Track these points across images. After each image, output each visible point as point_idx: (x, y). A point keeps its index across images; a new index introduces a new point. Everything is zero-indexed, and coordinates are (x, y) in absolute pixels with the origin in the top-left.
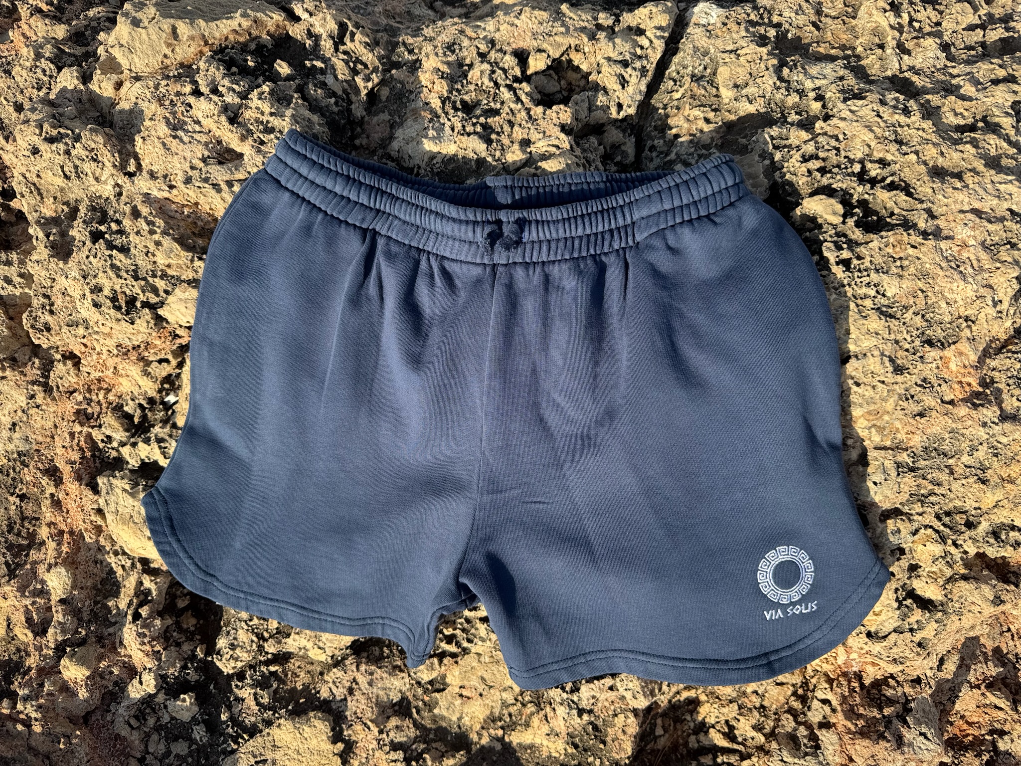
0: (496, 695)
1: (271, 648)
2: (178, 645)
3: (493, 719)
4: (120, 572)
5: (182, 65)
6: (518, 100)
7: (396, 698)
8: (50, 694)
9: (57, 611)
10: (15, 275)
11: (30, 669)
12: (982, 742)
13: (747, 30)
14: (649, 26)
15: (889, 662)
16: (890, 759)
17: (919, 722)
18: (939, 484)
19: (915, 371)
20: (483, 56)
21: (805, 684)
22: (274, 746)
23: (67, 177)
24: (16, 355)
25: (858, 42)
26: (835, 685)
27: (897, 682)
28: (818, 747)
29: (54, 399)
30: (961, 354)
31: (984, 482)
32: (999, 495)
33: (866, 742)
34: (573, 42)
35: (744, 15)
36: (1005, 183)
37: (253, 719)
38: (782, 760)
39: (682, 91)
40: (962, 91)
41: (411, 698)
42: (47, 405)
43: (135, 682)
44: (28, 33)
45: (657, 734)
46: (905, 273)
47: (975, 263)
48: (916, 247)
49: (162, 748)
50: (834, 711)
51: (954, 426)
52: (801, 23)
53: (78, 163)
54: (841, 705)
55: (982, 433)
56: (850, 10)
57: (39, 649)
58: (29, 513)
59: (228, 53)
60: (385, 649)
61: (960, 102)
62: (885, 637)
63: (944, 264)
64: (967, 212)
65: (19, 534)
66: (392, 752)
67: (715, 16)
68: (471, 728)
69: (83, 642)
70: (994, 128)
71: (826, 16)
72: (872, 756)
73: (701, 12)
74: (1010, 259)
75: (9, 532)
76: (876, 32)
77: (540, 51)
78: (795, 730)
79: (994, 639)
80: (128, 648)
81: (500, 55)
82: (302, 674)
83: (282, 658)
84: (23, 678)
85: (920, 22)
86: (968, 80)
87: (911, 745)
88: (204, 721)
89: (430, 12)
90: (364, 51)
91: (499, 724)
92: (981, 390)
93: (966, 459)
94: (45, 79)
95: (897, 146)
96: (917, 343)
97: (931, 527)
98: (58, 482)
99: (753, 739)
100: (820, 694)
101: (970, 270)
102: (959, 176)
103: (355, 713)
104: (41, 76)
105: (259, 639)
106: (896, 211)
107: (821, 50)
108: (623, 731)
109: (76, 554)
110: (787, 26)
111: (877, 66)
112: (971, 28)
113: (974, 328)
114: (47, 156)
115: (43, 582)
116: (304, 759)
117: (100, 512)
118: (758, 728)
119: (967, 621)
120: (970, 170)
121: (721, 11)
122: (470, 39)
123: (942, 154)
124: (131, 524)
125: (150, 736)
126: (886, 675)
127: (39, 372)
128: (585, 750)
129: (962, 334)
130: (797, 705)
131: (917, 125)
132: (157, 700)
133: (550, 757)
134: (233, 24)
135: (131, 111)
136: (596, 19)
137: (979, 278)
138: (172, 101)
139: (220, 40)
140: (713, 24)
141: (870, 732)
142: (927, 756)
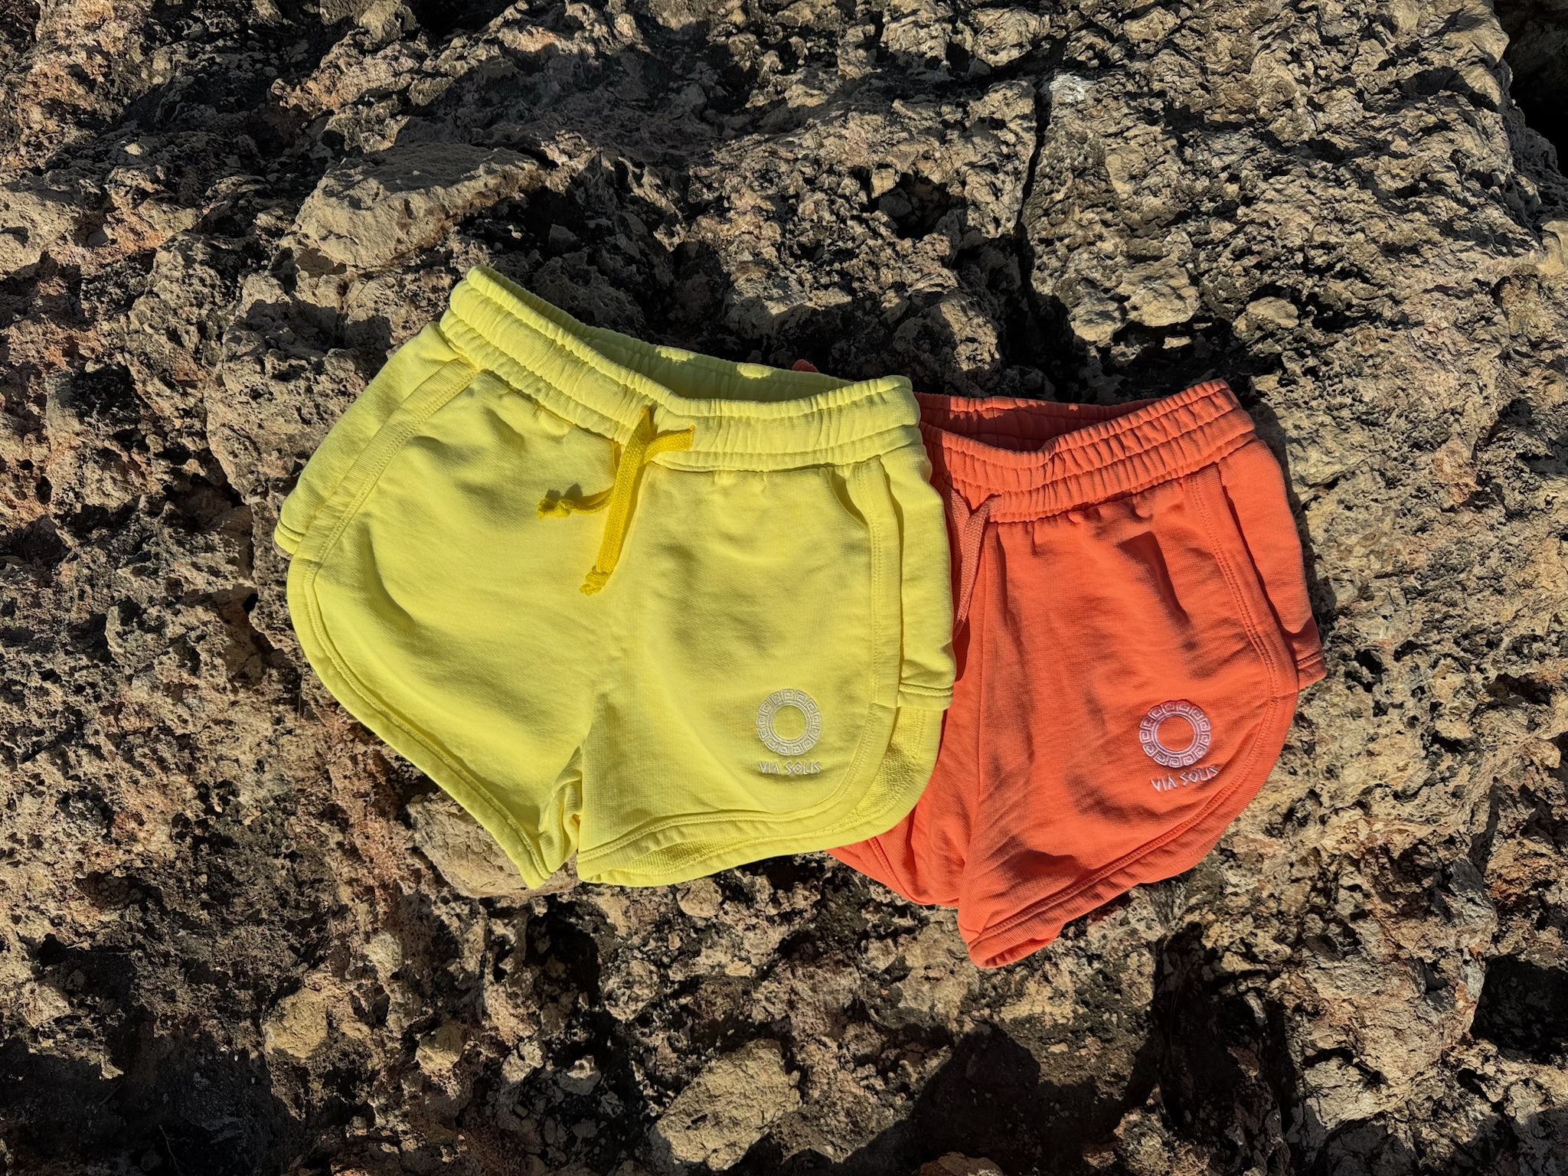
0: (970, 968)
1: (677, 975)
2: (555, 999)
3: (972, 999)
4: (455, 924)
5: (421, 250)
6: (876, 234)
7: (846, 1000)
8: (413, 1097)
9: (392, 991)
10: (223, 562)
11: (375, 1073)
12: (1528, 899)
13: (1129, 106)
14: (1008, 114)
15: (1422, 823)
16: (1442, 935)
17: (1463, 888)
18: (1454, 605)
19: (1409, 481)
20: (809, 181)
21: (1323, 874)
22: (710, 1096)
23: (306, 422)
24: (246, 669)
25: (1259, 102)
26: (1362, 865)
27: (1429, 847)
28: (1357, 942)
29: (311, 717)
30: (1453, 452)
31: (1501, 592)
32: (1518, 604)
33: (1413, 923)
34: (922, 148)
35: (1119, 87)
36: (1467, 250)
37: (674, 1070)
38: (1319, 968)
39: (1064, 190)
40: (1393, 147)
41: (863, 998)
42: (302, 727)
43: (513, 1058)
44: (138, 227)
45: (1166, 972)
46: (1380, 372)
47: (1451, 347)
48: (1385, 341)
49: (562, 1135)
50: (1367, 896)
51: (1460, 535)
52: (1187, 87)
53: (320, 400)
54: (1374, 887)
55: (1491, 538)
56: (1239, 62)
57: (381, 1044)
58: (306, 874)
59: (480, 224)
60: (819, 943)
61: (1395, 162)
62: (1415, 794)
63: (1419, 355)
64: (1432, 290)
65: (297, 907)
66: (859, 1069)
67: (1083, 91)
68: (947, 1016)
69: (434, 1023)
70: (1438, 188)
71: (1213, 73)
72: (1423, 937)
73: (1063, 87)
74: (1488, 337)
76: (1279, 88)
77: (882, 166)
78: (1324, 930)
79: (1518, 777)
80: (494, 1019)
81: (834, 179)
82: (719, 1001)
83: (692, 985)
84: (370, 1086)
85: (1325, 68)
86: (1397, 133)
87: (1460, 915)
88: (612, 1088)
89: (704, 126)
90: (657, 196)
91: (983, 1001)
92: (1480, 489)
93: (1477, 570)
94: (206, 291)
95: (1340, 226)
96: (1405, 449)
97: (1449, 655)
98: (344, 826)
99: (1276, 952)
100: (1346, 881)
101: (1449, 357)
102: (1414, 250)
103: (804, 1031)
104: (199, 287)
105: (658, 967)
106: (1355, 301)
107: (1217, 117)
108: (1140, 973)
109: (395, 913)
110: (1172, 93)
111: (1289, 129)
112: (1383, 66)
113: (1462, 421)
115: (364, 957)
116: (754, 1103)
117: (416, 851)
118: (1279, 939)
119: (1503, 753)
120: (1426, 242)
121: (1088, 84)
122: (787, 161)
123: (1391, 227)
124: (471, 856)
125: (543, 1125)
126: (1417, 841)
127: (280, 687)
128: (1097, 1007)
129: (1452, 430)
130: (1320, 901)
131: (1355, 197)
132: (543, 1076)
133: (1056, 1025)
134: (478, 185)
135: (371, 321)
136: (939, 114)
137: (1459, 363)
138: (429, 300)
139: (464, 208)
140: (1082, 102)
141: (1414, 909)
142: (1480, 924)
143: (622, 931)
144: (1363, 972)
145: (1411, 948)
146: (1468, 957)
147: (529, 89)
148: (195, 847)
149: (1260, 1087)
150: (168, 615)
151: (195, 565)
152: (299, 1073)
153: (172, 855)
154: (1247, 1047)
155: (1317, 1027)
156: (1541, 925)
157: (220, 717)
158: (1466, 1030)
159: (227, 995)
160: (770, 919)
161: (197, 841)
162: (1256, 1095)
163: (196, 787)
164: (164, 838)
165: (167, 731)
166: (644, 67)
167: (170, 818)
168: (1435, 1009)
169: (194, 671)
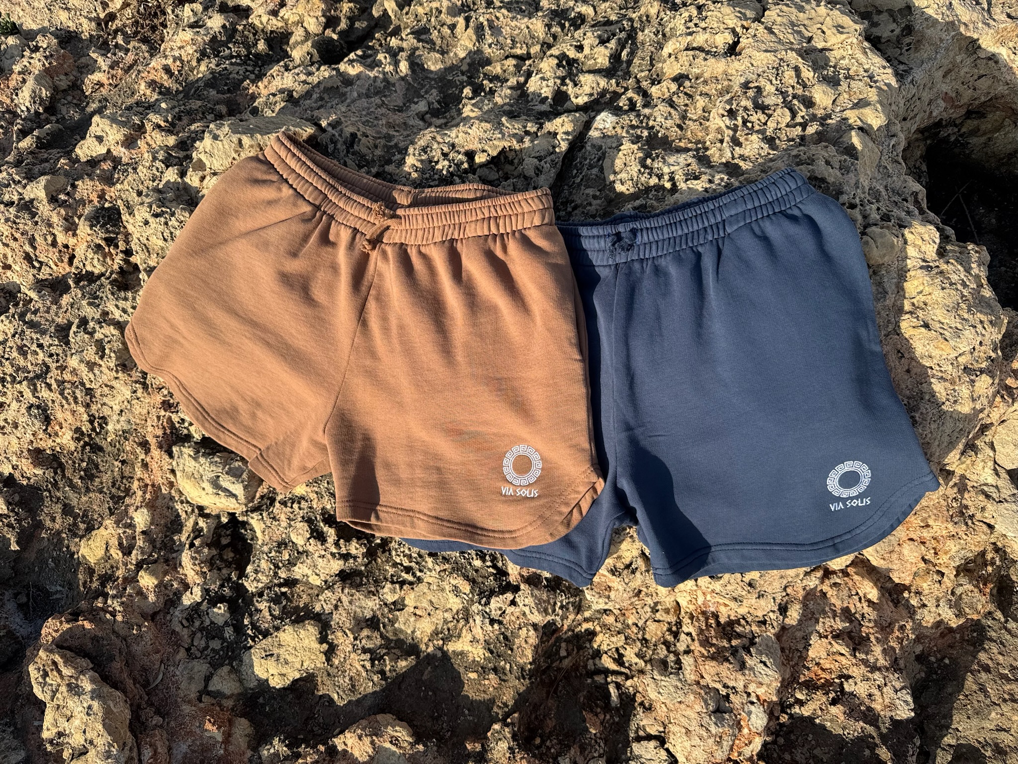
0: (440, 615)
1: (283, 574)
2: (219, 569)
3: (436, 633)
4: (183, 516)
7: (368, 614)
8: (130, 595)
9: (139, 539)
11: (118, 578)
12: (832, 684)
13: (628, 132)
14: (560, 131)
15: (731, 600)
16: (732, 677)
17: (761, 653)
20: (445, 155)
21: (679, 623)
22: (279, 645)
23: (165, 240)
25: (708, 138)
26: (696, 620)
27: (747, 622)
28: (681, 668)
29: (149, 394)
33: (714, 663)
34: (506, 143)
35: (629, 121)
37: (267, 625)
38: (653, 678)
39: (581, 176)
41: (379, 616)
42: (144, 397)
43: (188, 593)
44: (150, 142)
45: (561, 655)
49: (203, 643)
50: (693, 640)
52: (668, 126)
53: (172, 230)
54: (698, 635)
56: (705, 114)
57: (126, 564)
58: (127, 474)
60: (364, 578)
65: (119, 489)
66: (362, 654)
67: (609, 122)
68: (421, 640)
71: (689, 120)
72: (718, 674)
73: (601, 119)
75: (113, 487)
76: (718, 131)
77: (484, 151)
78: (666, 656)
79: (843, 600)
80: (185, 568)
81: (456, 155)
82: (305, 596)
83: (291, 583)
84: (113, 584)
85: (752, 123)
87: (752, 669)
88: (233, 625)
89: (421, 123)
91: (440, 636)
94: (158, 174)
98: (147, 451)
99: (636, 664)
100: (686, 629)
103: (338, 623)
104: (156, 172)
105: (275, 567)
107: (682, 144)
108: (526, 641)
109: (155, 500)
110: (658, 128)
111: (717, 155)
112: (794, 125)
114: (153, 226)
115: (132, 518)
116: (299, 655)
117: (173, 471)
118: (639, 655)
121: (614, 119)
122: (439, 143)
124: (193, 479)
125: (195, 634)
126: (739, 616)
128: (499, 656)
132: (202, 607)
133: (474, 661)
136: (525, 127)
140: (607, 128)
141: (719, 656)
142: (766, 680)
143: (260, 542)
144: (677, 687)
145: (708, 680)
146: (755, 700)
147: (344, 94)
148: (83, 447)
149: (596, 742)
150: (97, 327)
151: (117, 306)
152: (91, 571)
153: (73, 449)
154: (597, 715)
155: (646, 717)
156: (834, 702)
157: (109, 384)
158: (754, 753)
159: (75, 524)
160: (333, 555)
161: (86, 444)
162: (590, 744)
163: (89, 416)
164: (69, 438)
165: (83, 384)
166: (407, 89)
167: (73, 428)
168: (716, 724)
169: (102, 357)
